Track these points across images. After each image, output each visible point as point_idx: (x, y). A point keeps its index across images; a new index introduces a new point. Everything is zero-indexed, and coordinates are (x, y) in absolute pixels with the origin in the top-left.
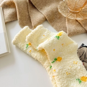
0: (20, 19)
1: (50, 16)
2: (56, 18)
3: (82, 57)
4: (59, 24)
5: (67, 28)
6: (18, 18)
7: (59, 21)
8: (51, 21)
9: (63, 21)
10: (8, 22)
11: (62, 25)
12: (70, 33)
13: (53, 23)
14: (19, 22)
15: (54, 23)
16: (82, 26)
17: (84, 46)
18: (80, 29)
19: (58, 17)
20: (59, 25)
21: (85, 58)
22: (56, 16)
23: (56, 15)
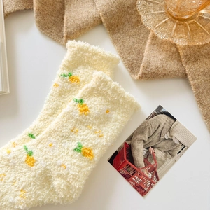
0: (38, 10)
1: (113, 15)
2: (129, 22)
3: (153, 137)
4: (130, 42)
5: (144, 58)
6: (35, 8)
7: (132, 31)
8: (113, 30)
9: (142, 36)
10: (11, 13)
11: (136, 46)
12: (145, 74)
13: (118, 35)
14: (36, 18)
15: (119, 37)
16: (181, 61)
17: (162, 110)
18: (173, 66)
19: (134, 20)
20: (131, 44)
21: (160, 139)
22: (128, 17)
23: (129, 15)
